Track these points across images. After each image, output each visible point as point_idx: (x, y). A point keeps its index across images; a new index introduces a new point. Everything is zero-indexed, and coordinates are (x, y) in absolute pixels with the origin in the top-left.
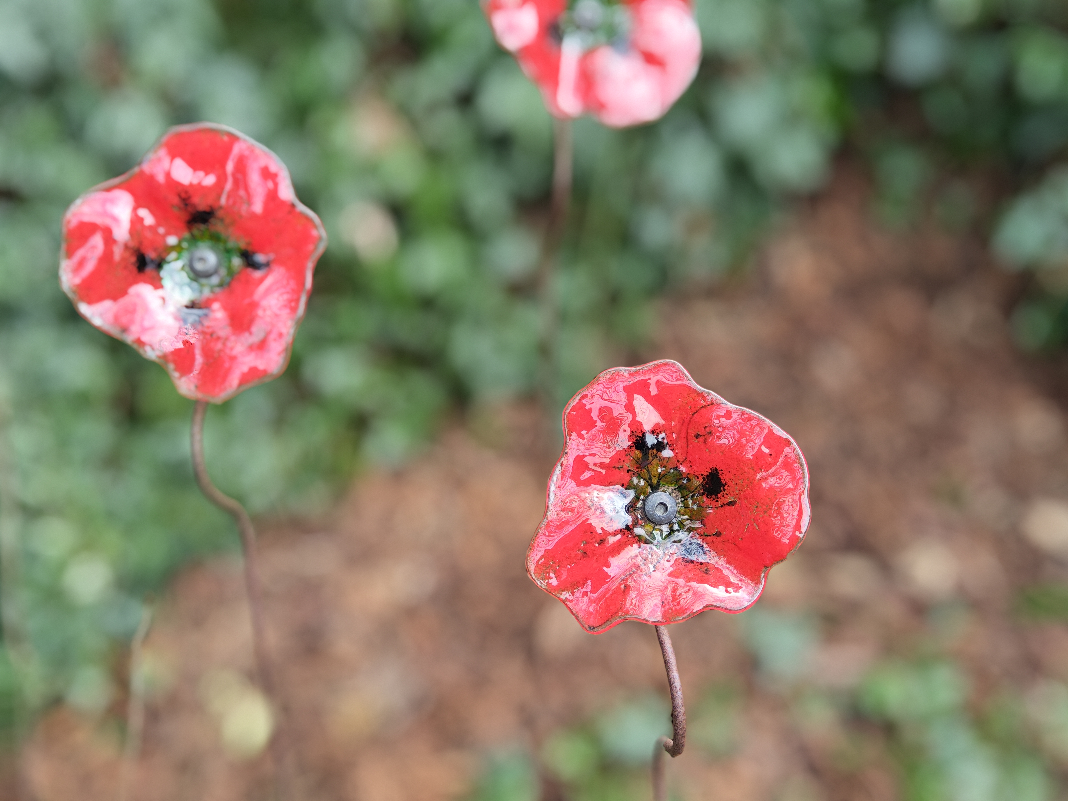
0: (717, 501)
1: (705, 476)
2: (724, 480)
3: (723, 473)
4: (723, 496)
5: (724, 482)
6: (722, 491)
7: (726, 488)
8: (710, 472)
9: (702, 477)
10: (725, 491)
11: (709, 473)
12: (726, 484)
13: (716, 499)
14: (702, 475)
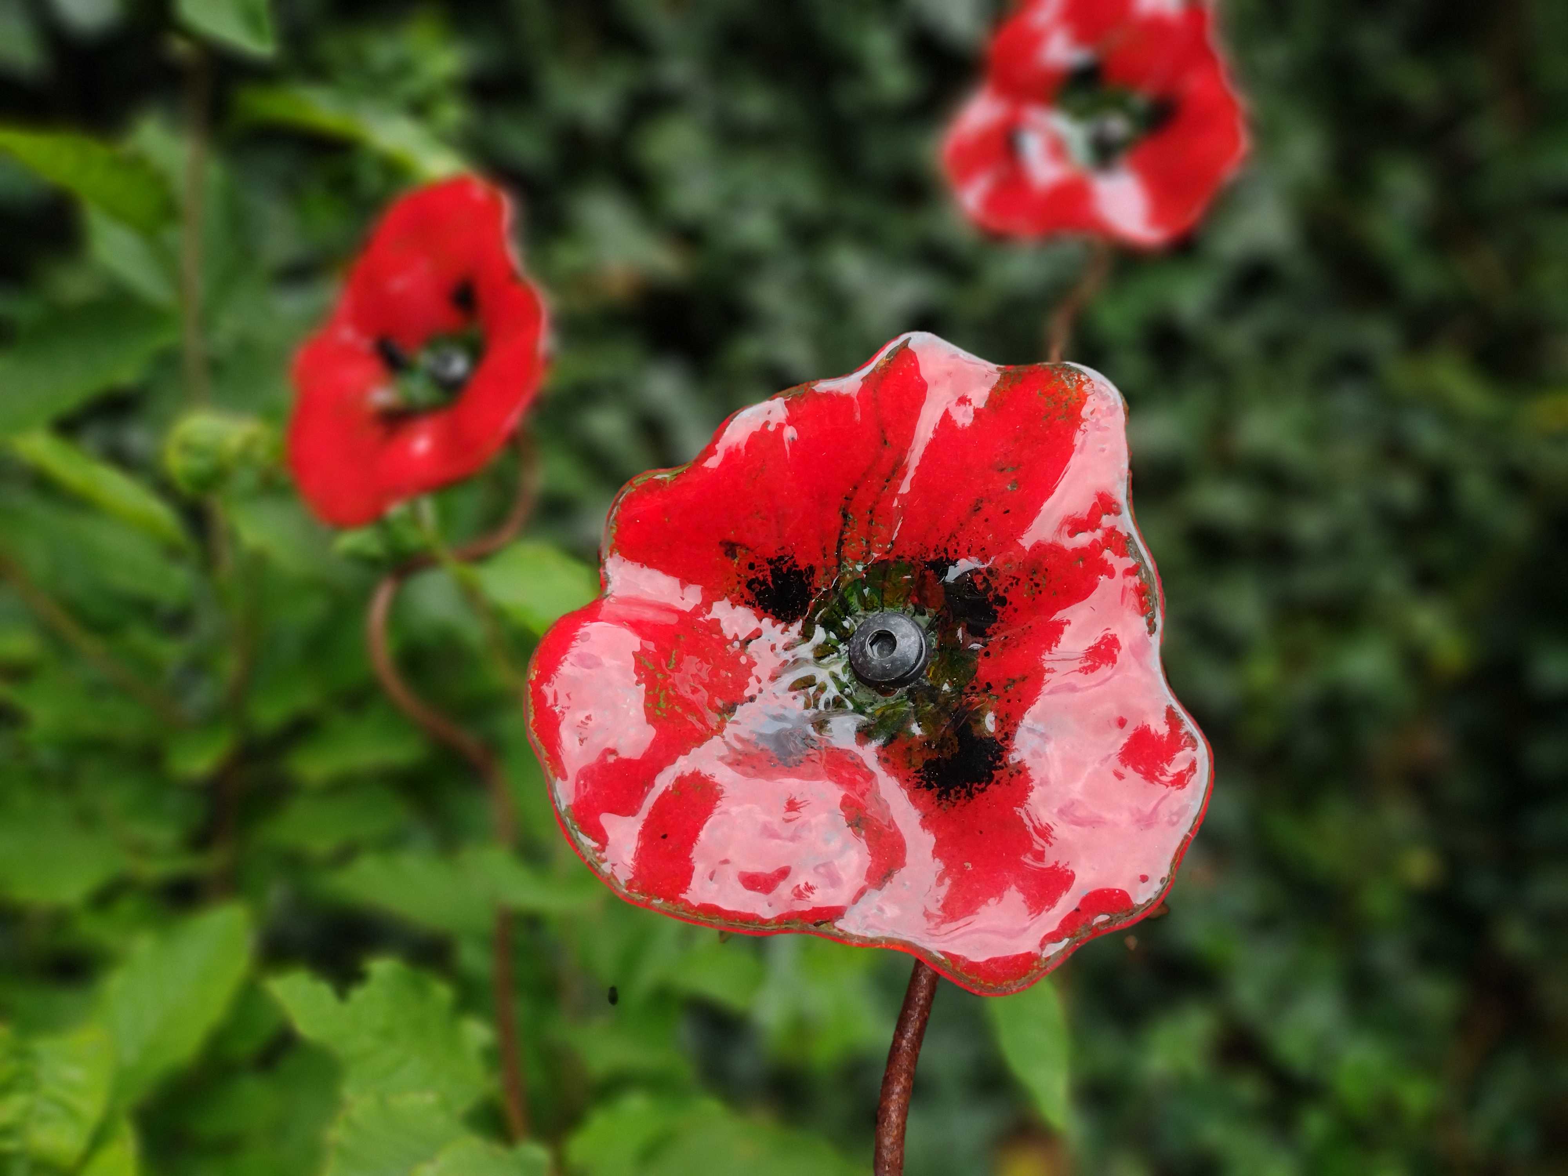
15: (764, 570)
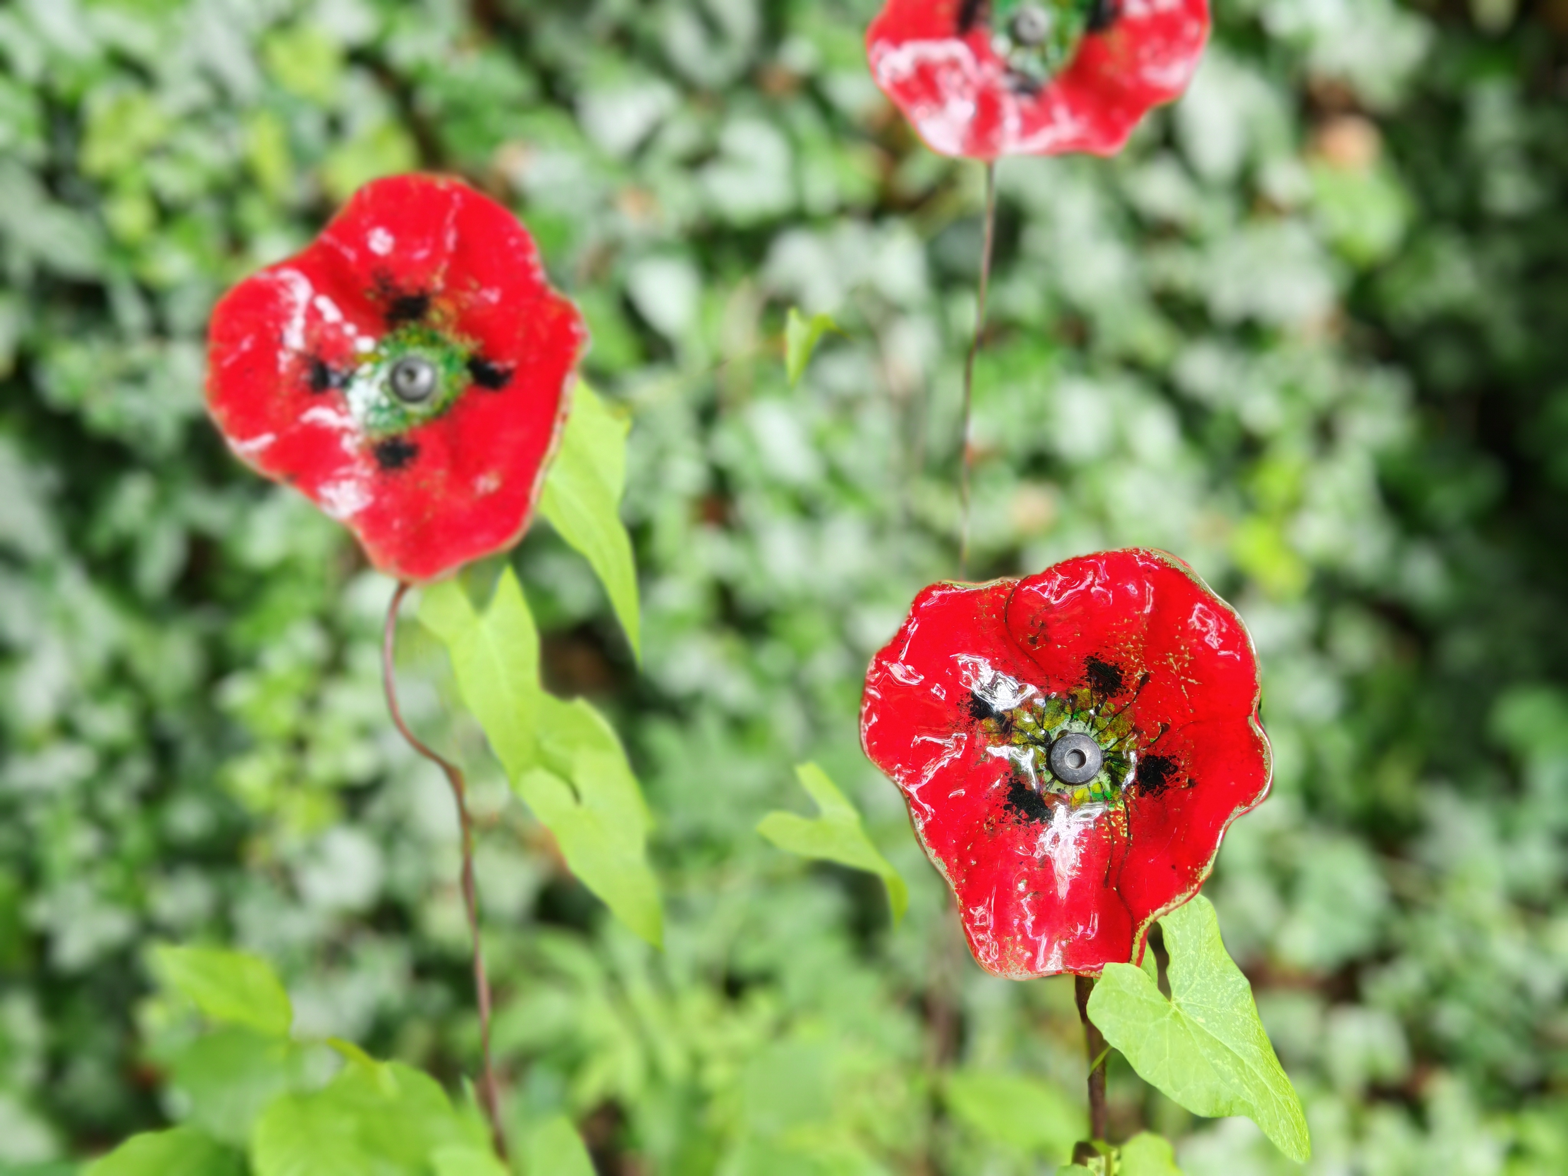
0: (1128, 692)
1: (1086, 676)
2: (1111, 661)
3: (1102, 655)
4: (1128, 680)
5: (1114, 663)
6: (1122, 676)
7: (1122, 668)
8: (1087, 666)
9: (1082, 680)
10: (1124, 673)
11: (1087, 668)
12: (1117, 664)
13: (1125, 690)
14: (1082, 678)
15: (1170, 781)
